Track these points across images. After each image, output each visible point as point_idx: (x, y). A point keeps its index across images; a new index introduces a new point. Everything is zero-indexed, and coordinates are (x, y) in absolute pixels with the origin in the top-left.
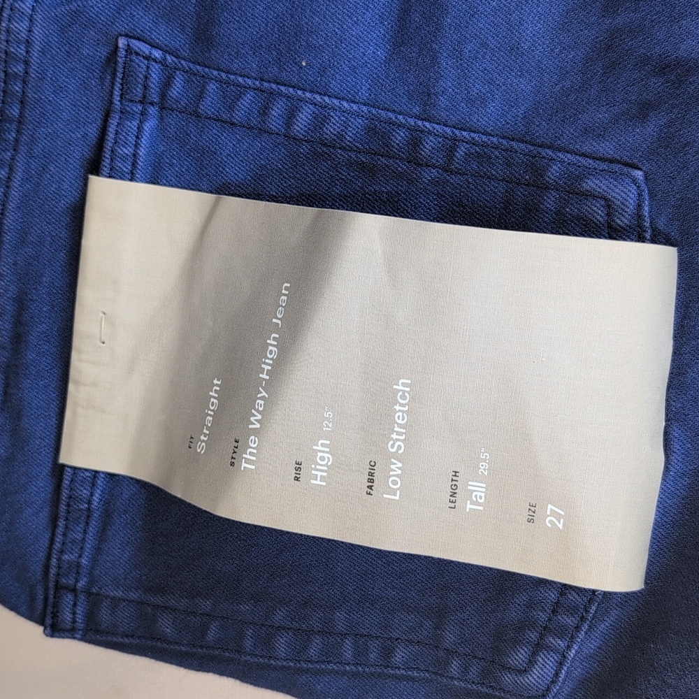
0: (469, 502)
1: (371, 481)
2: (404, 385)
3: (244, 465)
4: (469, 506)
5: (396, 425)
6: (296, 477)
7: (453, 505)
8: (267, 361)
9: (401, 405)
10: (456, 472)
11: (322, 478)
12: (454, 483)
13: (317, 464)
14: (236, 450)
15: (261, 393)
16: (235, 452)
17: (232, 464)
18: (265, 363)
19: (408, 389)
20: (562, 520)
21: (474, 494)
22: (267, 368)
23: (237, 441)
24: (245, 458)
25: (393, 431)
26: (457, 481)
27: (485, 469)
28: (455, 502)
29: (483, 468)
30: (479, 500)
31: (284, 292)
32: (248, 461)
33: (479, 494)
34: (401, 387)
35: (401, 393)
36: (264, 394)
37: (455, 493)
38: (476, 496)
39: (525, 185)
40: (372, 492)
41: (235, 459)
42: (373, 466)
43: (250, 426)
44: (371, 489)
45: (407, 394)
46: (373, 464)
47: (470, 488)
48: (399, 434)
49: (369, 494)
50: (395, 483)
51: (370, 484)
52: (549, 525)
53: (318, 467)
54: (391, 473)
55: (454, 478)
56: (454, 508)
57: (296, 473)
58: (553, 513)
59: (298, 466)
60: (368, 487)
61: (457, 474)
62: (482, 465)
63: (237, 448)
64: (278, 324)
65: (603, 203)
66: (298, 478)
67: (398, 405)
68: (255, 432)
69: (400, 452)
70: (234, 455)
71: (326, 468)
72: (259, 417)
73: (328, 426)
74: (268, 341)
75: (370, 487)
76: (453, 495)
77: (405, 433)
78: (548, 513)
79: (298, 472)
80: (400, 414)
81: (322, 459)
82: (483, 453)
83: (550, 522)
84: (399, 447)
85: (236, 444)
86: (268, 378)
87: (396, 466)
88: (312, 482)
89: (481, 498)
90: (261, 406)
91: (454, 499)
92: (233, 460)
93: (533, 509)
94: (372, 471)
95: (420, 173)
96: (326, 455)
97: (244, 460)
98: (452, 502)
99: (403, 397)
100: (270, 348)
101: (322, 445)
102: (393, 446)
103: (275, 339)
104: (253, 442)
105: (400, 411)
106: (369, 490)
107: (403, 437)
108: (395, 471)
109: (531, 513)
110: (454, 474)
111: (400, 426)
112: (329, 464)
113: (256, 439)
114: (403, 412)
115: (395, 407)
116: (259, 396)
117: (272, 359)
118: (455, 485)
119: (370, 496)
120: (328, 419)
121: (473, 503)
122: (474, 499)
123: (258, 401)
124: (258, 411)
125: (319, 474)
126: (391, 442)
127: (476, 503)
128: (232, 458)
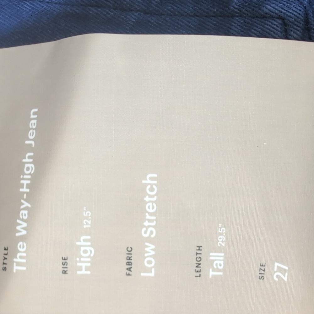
0: (211, 270)
1: (129, 264)
2: (151, 179)
3: (16, 268)
4: (211, 273)
5: (147, 214)
6: (63, 271)
7: (198, 274)
8: (25, 177)
9: (150, 196)
10: (199, 247)
11: (87, 269)
12: (198, 256)
13: (81, 257)
14: (6, 256)
15: (24, 204)
16: (5, 259)
17: (5, 269)
18: (23, 179)
19: (155, 182)
20: (286, 274)
21: (215, 262)
22: (25, 182)
23: (6, 249)
24: (16, 262)
25: (145, 220)
26: (201, 254)
27: (222, 241)
28: (200, 272)
29: (221, 241)
30: (219, 267)
31: (32, 116)
32: (18, 264)
33: (218, 262)
34: (148, 181)
35: (149, 187)
36: (26, 204)
37: (200, 264)
38: (217, 264)
39: (214, 17)
40: (131, 273)
41: (6, 264)
42: (130, 251)
43: (17, 234)
44: (130, 270)
45: (154, 187)
46: (129, 249)
47: (211, 258)
48: (150, 221)
49: (129, 275)
50: (149, 262)
51: (129, 267)
52: (276, 279)
53: (82, 259)
54: (146, 255)
55: (199, 252)
56: (200, 276)
57: (63, 268)
58: (280, 269)
59: (64, 261)
60: (127, 269)
61: (201, 248)
62: (220, 238)
63: (7, 254)
64: (31, 145)
65: (280, 21)
66: (65, 271)
67: (147, 197)
68: (23, 238)
69: (153, 236)
70: (5, 262)
71: (89, 259)
72: (25, 225)
73: (87, 224)
74: (24, 160)
75: (129, 269)
76: (198, 265)
77: (156, 220)
78: (275, 269)
79: (65, 266)
80: (150, 204)
81: (85, 252)
82: (221, 228)
83: (277, 276)
84: (151, 232)
85: (6, 252)
86: (28, 190)
87: (150, 249)
88: (79, 272)
89: (220, 265)
90: (25, 215)
91: (199, 269)
92: (5, 266)
93: (263, 268)
94: (130, 256)
95: (125, 17)
96: (88, 249)
97: (15, 264)
98: (198, 272)
99: (152, 190)
100: (26, 165)
101: (84, 240)
102: (145, 232)
103: (30, 157)
104: (22, 247)
105: (149, 202)
106: (128, 272)
107: (154, 223)
108: (149, 252)
109: (262, 272)
110: (198, 248)
111: (151, 214)
112: (92, 255)
113: (25, 244)
114: (152, 202)
115: (145, 199)
116: (22, 207)
117: (30, 174)
118: (200, 257)
119: (129, 276)
120: (87, 218)
121: (214, 270)
122: (215, 267)
123: (22, 212)
124: (23, 220)
125: (84, 265)
126: (144, 229)
127: (218, 270)
128: (4, 264)
